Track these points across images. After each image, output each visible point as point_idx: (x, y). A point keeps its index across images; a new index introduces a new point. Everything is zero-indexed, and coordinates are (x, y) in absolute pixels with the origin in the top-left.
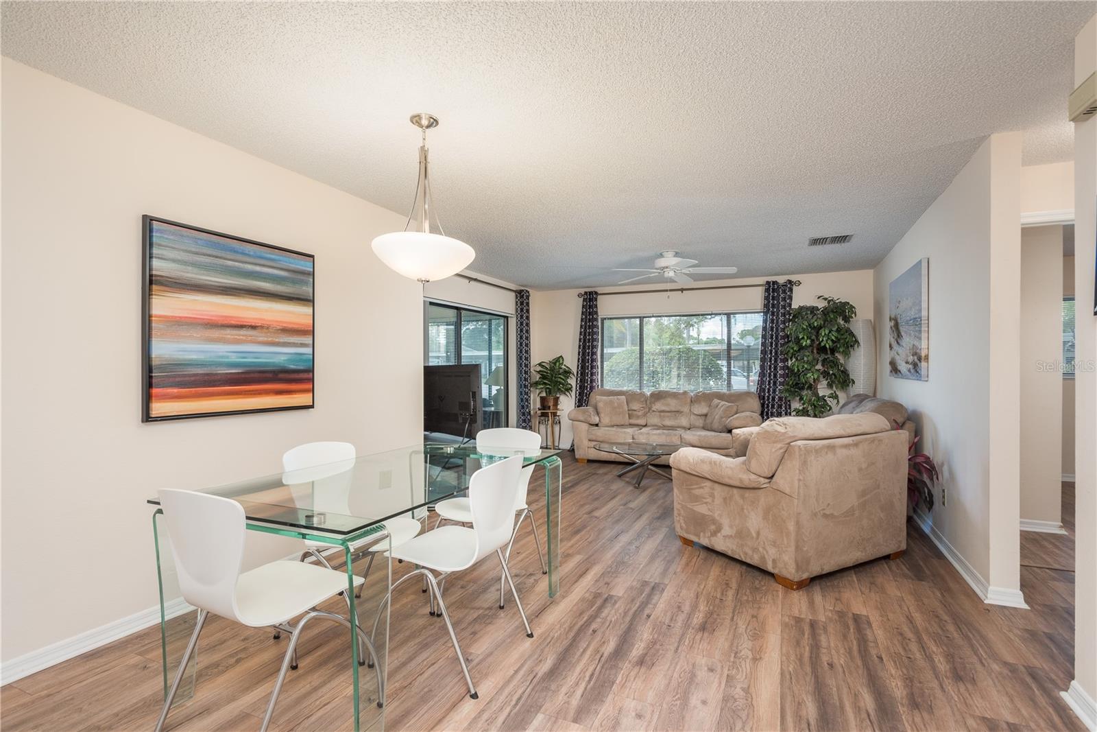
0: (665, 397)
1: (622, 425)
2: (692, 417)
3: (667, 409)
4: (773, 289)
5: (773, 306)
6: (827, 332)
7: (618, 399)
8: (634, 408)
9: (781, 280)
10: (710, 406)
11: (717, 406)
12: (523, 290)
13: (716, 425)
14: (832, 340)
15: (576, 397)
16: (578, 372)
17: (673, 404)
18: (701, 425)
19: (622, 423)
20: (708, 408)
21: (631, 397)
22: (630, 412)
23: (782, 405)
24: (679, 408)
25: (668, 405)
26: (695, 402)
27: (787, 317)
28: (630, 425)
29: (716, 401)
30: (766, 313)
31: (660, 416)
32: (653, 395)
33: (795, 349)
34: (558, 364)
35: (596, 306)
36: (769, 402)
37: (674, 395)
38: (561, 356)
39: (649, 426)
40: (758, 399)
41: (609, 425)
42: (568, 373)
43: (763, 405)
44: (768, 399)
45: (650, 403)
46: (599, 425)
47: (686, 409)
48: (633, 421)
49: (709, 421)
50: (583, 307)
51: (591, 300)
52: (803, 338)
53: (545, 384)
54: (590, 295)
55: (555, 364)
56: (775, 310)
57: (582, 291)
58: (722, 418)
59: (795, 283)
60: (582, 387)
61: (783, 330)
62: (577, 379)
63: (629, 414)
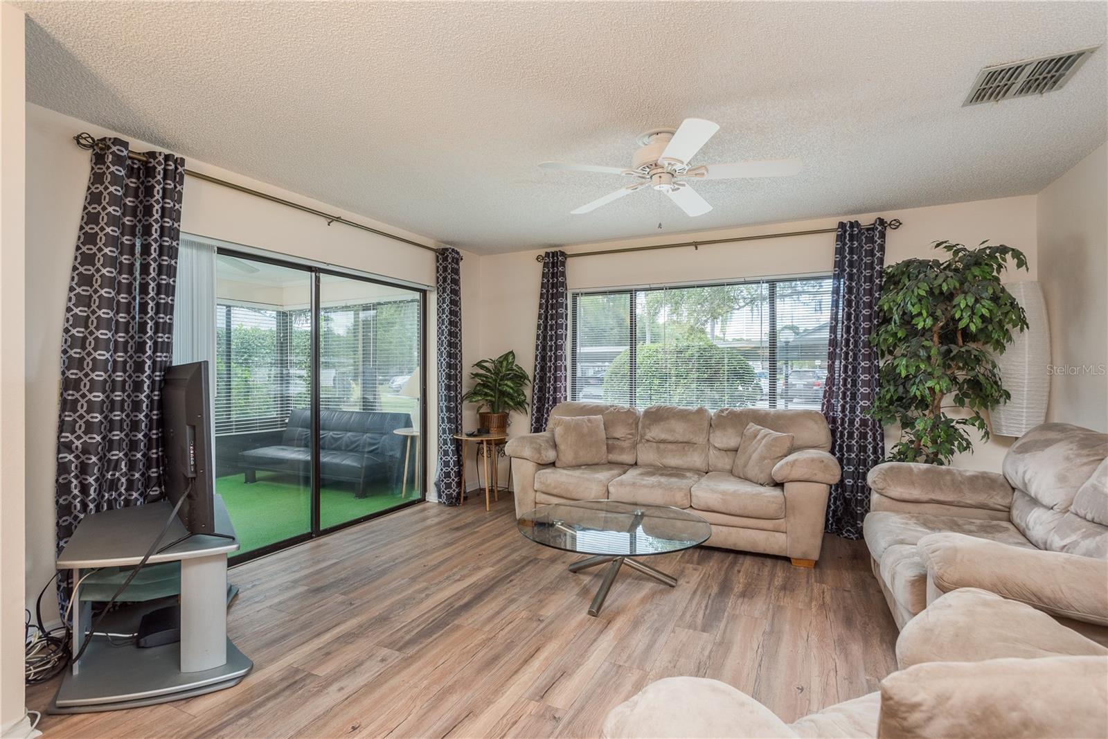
0: (668, 418)
1: (597, 464)
2: (712, 452)
3: (670, 438)
4: (851, 236)
5: (851, 265)
6: (971, 301)
7: (589, 421)
8: (617, 435)
9: (866, 220)
10: (742, 435)
11: (756, 437)
12: (447, 249)
13: (753, 471)
14: (982, 316)
15: (533, 415)
16: (535, 376)
17: (679, 430)
18: (728, 467)
19: (596, 461)
20: (739, 439)
21: (612, 417)
22: (610, 442)
23: (867, 433)
24: (688, 437)
25: (672, 431)
26: (716, 426)
27: (877, 281)
28: (610, 463)
29: (753, 427)
30: (837, 277)
31: (658, 448)
32: (647, 413)
33: (899, 335)
34: (505, 363)
35: (563, 274)
36: (845, 429)
37: (683, 415)
38: (512, 352)
39: (641, 467)
40: (825, 423)
41: (574, 463)
42: (521, 377)
43: (833, 432)
44: (842, 424)
45: (643, 428)
46: (557, 465)
47: (701, 439)
48: (613, 457)
49: (740, 461)
50: (543, 277)
51: (554, 265)
52: (920, 314)
53: (486, 394)
54: (553, 257)
55: (501, 363)
56: (855, 271)
57: (542, 252)
58: (765, 458)
59: (890, 225)
60: (542, 400)
61: (870, 305)
62: (534, 386)
63: (607, 445)
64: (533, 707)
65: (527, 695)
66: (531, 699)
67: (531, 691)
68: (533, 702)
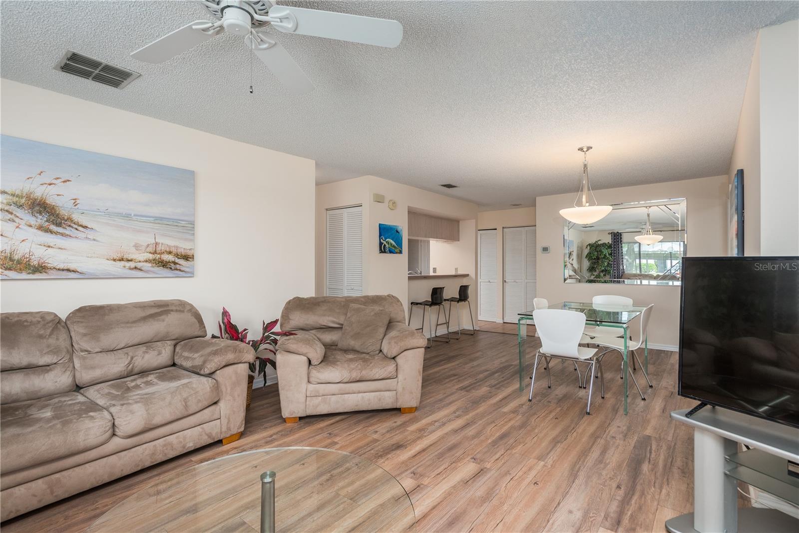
64: (426, 481)
65: (429, 489)
66: (426, 486)
67: (424, 492)
68: (425, 484)
